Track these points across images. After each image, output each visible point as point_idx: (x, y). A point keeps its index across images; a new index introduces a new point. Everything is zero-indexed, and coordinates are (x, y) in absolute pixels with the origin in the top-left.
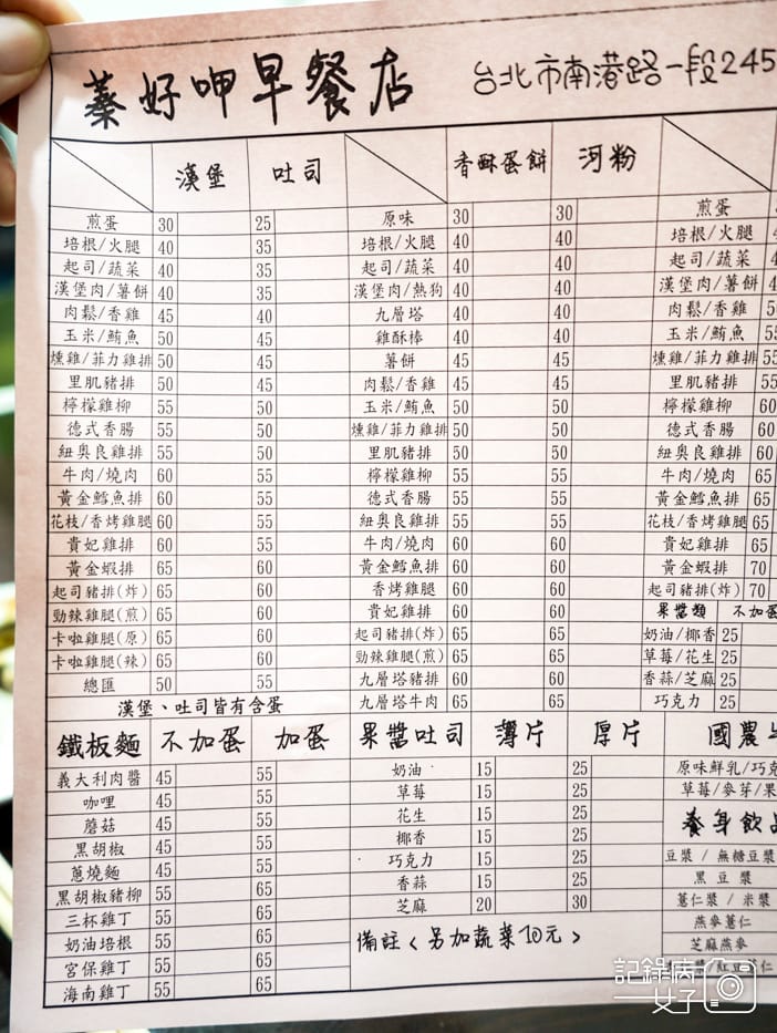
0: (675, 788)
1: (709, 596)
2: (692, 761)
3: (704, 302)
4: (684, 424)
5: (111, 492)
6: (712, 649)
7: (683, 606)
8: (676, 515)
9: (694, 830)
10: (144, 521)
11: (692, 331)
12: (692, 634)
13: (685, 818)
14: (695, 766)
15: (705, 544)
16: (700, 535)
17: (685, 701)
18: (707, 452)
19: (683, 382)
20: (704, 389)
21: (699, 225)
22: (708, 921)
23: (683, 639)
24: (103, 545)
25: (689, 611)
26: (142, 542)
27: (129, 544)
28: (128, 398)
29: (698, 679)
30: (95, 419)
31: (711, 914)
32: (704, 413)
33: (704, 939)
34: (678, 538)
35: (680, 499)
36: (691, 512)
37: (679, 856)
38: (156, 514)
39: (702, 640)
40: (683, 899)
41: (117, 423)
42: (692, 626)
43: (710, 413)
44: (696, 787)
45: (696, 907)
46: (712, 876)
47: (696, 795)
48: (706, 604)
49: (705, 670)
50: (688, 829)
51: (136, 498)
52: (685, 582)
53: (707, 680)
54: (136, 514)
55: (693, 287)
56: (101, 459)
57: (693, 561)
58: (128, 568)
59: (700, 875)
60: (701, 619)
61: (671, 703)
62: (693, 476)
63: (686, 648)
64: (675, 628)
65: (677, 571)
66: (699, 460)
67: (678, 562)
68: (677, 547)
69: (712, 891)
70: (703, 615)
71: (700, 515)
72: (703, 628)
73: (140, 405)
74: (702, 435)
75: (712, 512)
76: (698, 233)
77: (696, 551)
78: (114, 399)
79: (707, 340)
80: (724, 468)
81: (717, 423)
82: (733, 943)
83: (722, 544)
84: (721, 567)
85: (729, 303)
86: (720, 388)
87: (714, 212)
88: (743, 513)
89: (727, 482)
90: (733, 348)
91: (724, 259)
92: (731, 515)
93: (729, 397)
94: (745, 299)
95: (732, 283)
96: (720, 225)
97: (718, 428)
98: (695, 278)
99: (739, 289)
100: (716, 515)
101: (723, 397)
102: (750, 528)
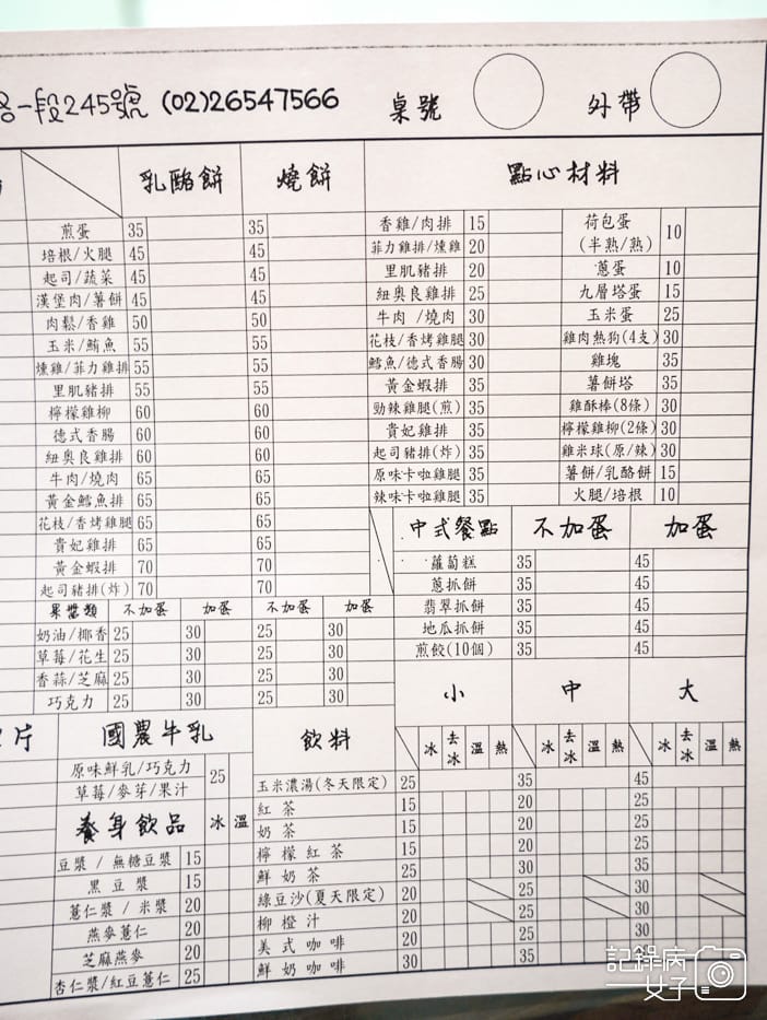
0: (69, 793)
1: (99, 595)
2: (86, 764)
3: (77, 316)
4: (69, 430)
6: (105, 650)
7: (75, 607)
8: (66, 518)
9: (88, 836)
11: (69, 343)
12: (84, 634)
13: (79, 824)
14: (90, 769)
15: (94, 545)
16: (89, 537)
17: (79, 702)
18: (91, 457)
19: (65, 391)
20: (85, 397)
21: (64, 246)
22: (101, 933)
23: (75, 639)
25: (81, 611)
29: (91, 679)
31: (106, 925)
32: (86, 420)
33: (97, 952)
34: (68, 540)
35: (68, 503)
36: (80, 514)
37: (72, 865)
39: (94, 639)
40: (75, 912)
42: (84, 627)
43: (92, 420)
44: (90, 791)
45: (90, 918)
46: (107, 885)
47: (90, 798)
48: (97, 604)
49: (98, 670)
50: (83, 835)
52: (76, 582)
53: (100, 680)
55: (66, 303)
57: (84, 562)
59: (95, 884)
60: (93, 619)
61: (65, 704)
62: (80, 480)
63: (78, 649)
64: (67, 629)
65: (68, 572)
66: (85, 464)
67: (69, 563)
68: (67, 548)
69: (107, 901)
70: (94, 615)
71: (88, 517)
72: (94, 628)
74: (86, 440)
75: (99, 514)
76: (64, 254)
77: (86, 552)
79: (83, 352)
80: (108, 471)
81: (99, 429)
82: (129, 955)
83: (111, 545)
84: (111, 567)
85: (99, 317)
86: (99, 396)
87: (77, 235)
88: (129, 514)
89: (112, 484)
90: (108, 359)
91: (90, 277)
92: (117, 516)
93: (108, 405)
94: (113, 314)
95: (99, 300)
96: (83, 247)
97: (100, 433)
98: (67, 295)
99: (106, 304)
100: (104, 516)
101: (103, 404)
102: (136, 528)
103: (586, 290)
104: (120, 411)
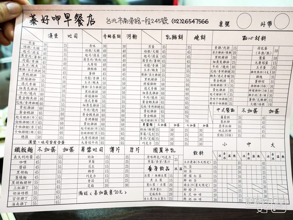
0: (146, 161)
1: (153, 122)
2: (150, 156)
3: (150, 64)
4: (147, 87)
5: (30, 97)
6: (154, 133)
7: (148, 124)
8: (146, 105)
9: (150, 170)
10: (37, 103)
11: (148, 69)
12: (150, 129)
13: (148, 168)
14: (150, 157)
15: (152, 111)
16: (151, 110)
17: (148, 143)
18: (152, 93)
19: (147, 79)
20: (151, 81)
21: (149, 50)
23: (148, 131)
24: (27, 108)
25: (149, 125)
26: (36, 107)
27: (33, 108)
28: (35, 78)
29: (151, 139)
30: (28, 82)
31: (154, 188)
32: (151, 85)
33: (152, 193)
34: (147, 110)
35: (147, 102)
36: (149, 105)
37: (147, 175)
38: (39, 102)
39: (152, 131)
40: (148, 185)
41: (32, 83)
42: (150, 128)
43: (152, 85)
44: (151, 161)
45: (151, 186)
46: (154, 180)
47: (151, 163)
48: (152, 123)
49: (152, 137)
50: (149, 170)
51: (35, 98)
52: (148, 119)
53: (153, 139)
54: (35, 102)
55: (148, 61)
56: (28, 90)
57: (150, 115)
58: (33, 113)
59: (151, 179)
60: (151, 126)
61: (146, 144)
62: (149, 97)
63: (149, 132)
64: (146, 128)
65: (147, 117)
67: (147, 115)
68: (147, 112)
69: (154, 183)
70: (152, 126)
71: (151, 105)
72: (152, 128)
73: (37, 80)
74: (151, 90)
75: (153, 105)
76: (149, 51)
77: (150, 113)
78: (32, 78)
79: (151, 71)
80: (155, 96)
81: (154, 87)
82: (158, 194)
83: (155, 111)
84: (155, 116)
85: (155, 64)
86: (154, 81)
87: (152, 48)
88: (159, 105)
89: (156, 99)
90: (156, 73)
91: (154, 56)
92: (157, 105)
93: (156, 82)
94: (158, 64)
95: (155, 61)
96: (153, 50)
97: (154, 88)
98: (149, 60)
99: (157, 62)
100: (154, 105)
101: (155, 82)
102: (161, 108)
103: (256, 62)
104: (158, 84)
